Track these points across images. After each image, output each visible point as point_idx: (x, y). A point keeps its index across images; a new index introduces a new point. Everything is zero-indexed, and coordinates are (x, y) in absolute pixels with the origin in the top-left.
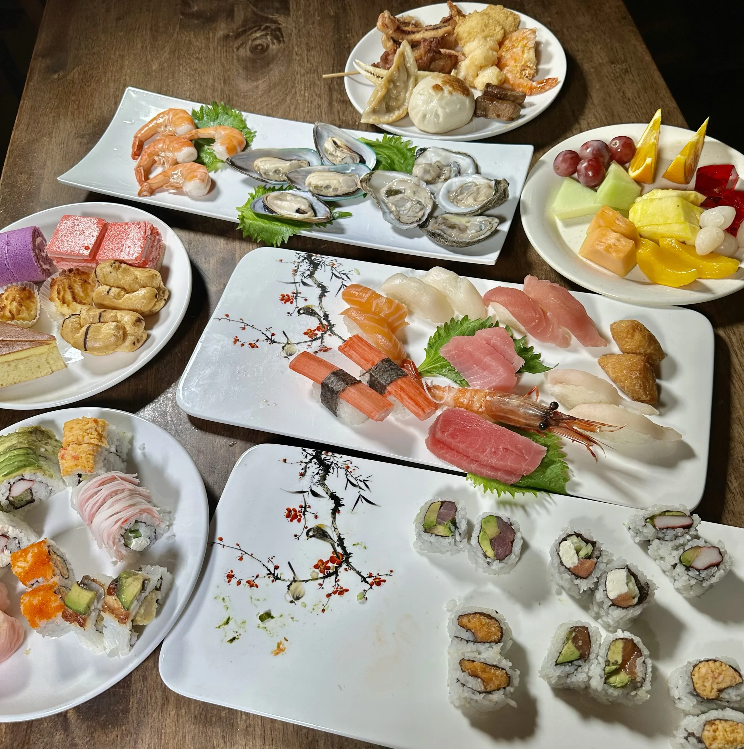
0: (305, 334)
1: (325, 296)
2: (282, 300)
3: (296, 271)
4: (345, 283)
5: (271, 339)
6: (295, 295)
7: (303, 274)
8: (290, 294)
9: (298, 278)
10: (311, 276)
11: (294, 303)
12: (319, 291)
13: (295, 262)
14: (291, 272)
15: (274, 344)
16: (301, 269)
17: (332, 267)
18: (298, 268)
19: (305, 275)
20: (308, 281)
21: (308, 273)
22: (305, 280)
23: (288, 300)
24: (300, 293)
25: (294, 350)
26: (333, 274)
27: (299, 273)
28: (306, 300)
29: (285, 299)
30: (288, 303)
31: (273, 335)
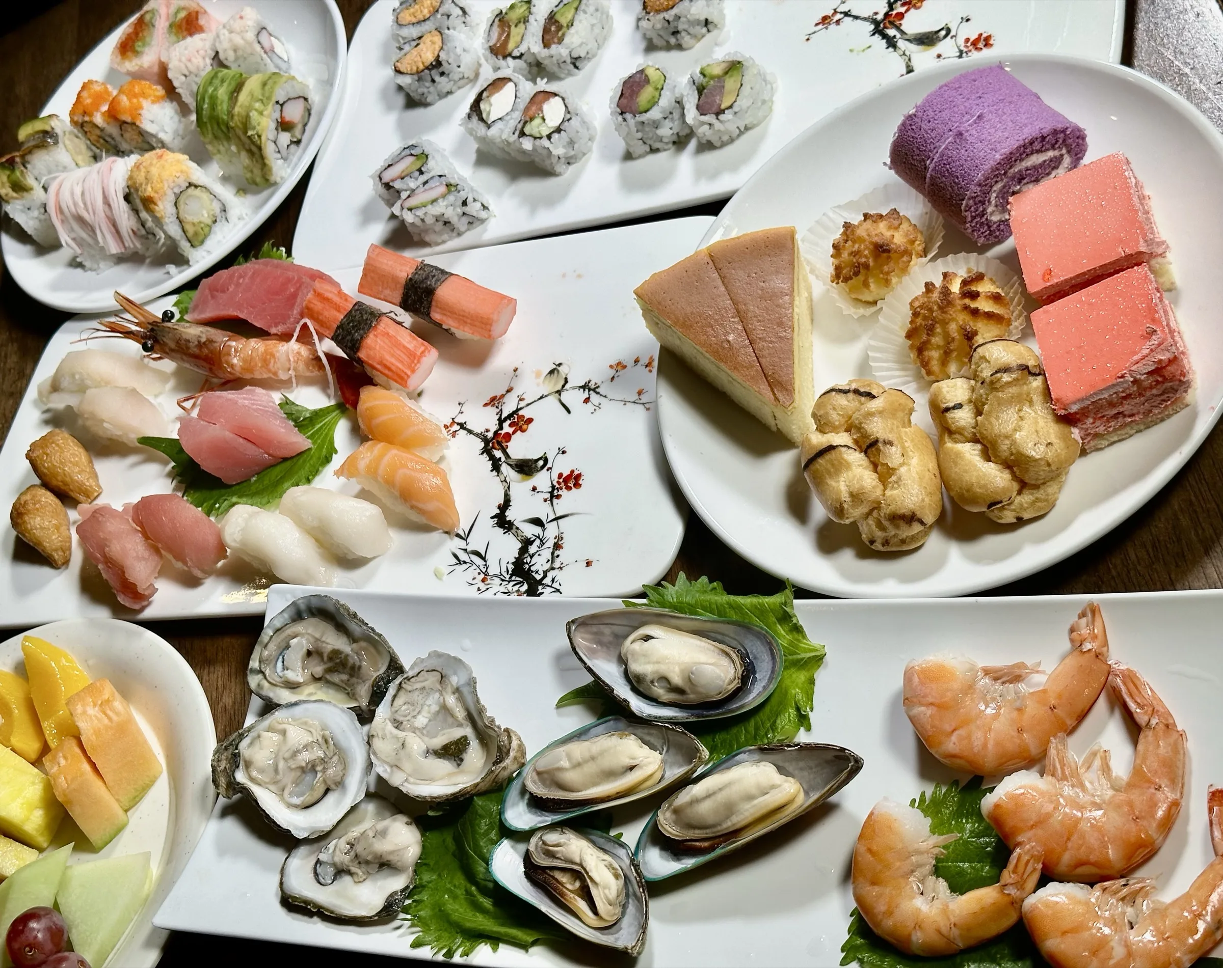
0: (530, 421)
1: (499, 507)
2: (579, 476)
3: (557, 546)
4: (462, 544)
5: (590, 390)
6: (555, 493)
7: (542, 543)
8: (564, 492)
9: (551, 531)
10: (527, 543)
11: (555, 477)
12: (510, 515)
13: (561, 568)
14: (566, 543)
15: (583, 384)
16: (546, 554)
17: (486, 574)
18: (553, 553)
19: (537, 542)
20: (530, 531)
21: (532, 549)
22: (537, 530)
23: (566, 480)
24: (545, 500)
25: (547, 382)
26: (484, 559)
27: (550, 543)
28: (534, 489)
29: (572, 480)
30: (566, 473)
31: (587, 400)
